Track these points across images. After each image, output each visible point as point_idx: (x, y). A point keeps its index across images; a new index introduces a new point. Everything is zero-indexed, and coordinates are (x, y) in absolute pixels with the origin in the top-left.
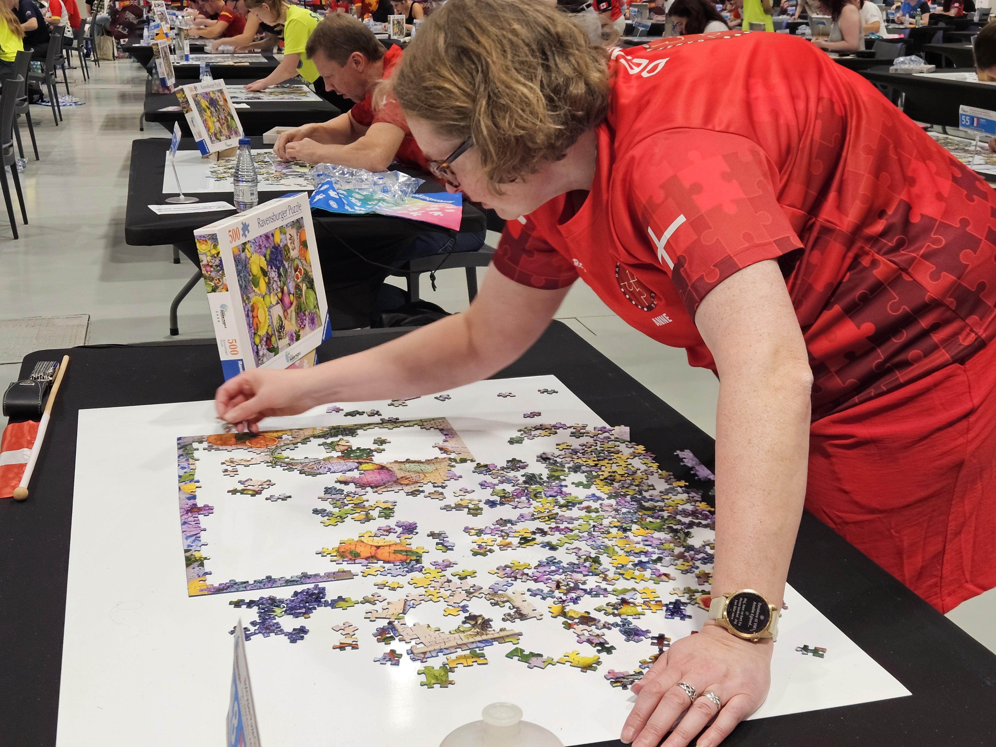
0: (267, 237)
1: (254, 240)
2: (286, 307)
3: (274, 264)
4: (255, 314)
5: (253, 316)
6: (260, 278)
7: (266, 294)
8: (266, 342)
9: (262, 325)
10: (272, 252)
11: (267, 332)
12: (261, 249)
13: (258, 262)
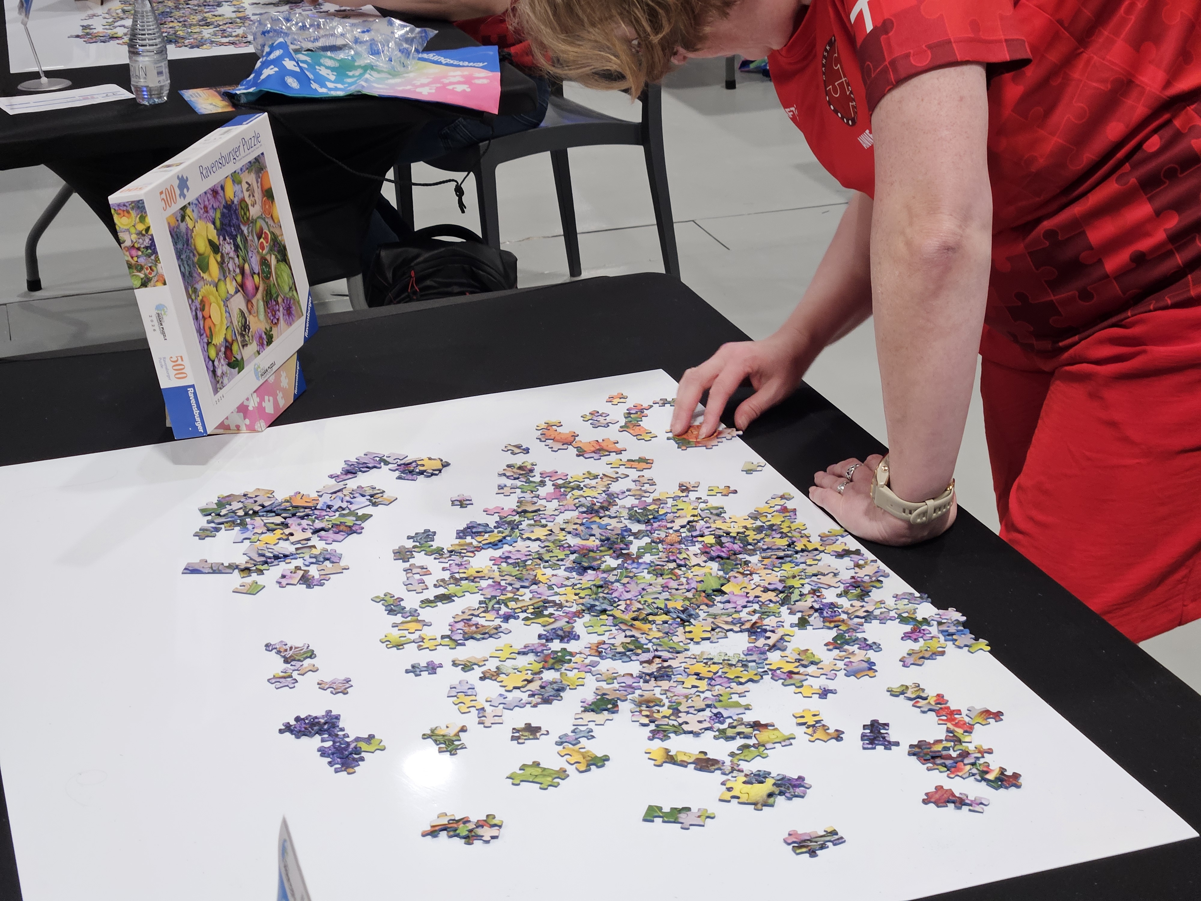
0: (214, 192)
1: (197, 200)
2: (250, 295)
3: (227, 232)
4: (206, 314)
5: (203, 317)
6: (209, 256)
7: (219, 280)
8: (225, 353)
9: (217, 328)
10: (223, 215)
11: (226, 340)
12: (207, 212)
13: (204, 234)
